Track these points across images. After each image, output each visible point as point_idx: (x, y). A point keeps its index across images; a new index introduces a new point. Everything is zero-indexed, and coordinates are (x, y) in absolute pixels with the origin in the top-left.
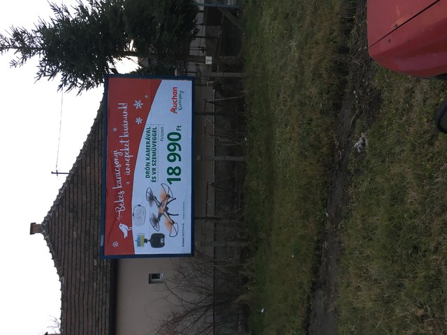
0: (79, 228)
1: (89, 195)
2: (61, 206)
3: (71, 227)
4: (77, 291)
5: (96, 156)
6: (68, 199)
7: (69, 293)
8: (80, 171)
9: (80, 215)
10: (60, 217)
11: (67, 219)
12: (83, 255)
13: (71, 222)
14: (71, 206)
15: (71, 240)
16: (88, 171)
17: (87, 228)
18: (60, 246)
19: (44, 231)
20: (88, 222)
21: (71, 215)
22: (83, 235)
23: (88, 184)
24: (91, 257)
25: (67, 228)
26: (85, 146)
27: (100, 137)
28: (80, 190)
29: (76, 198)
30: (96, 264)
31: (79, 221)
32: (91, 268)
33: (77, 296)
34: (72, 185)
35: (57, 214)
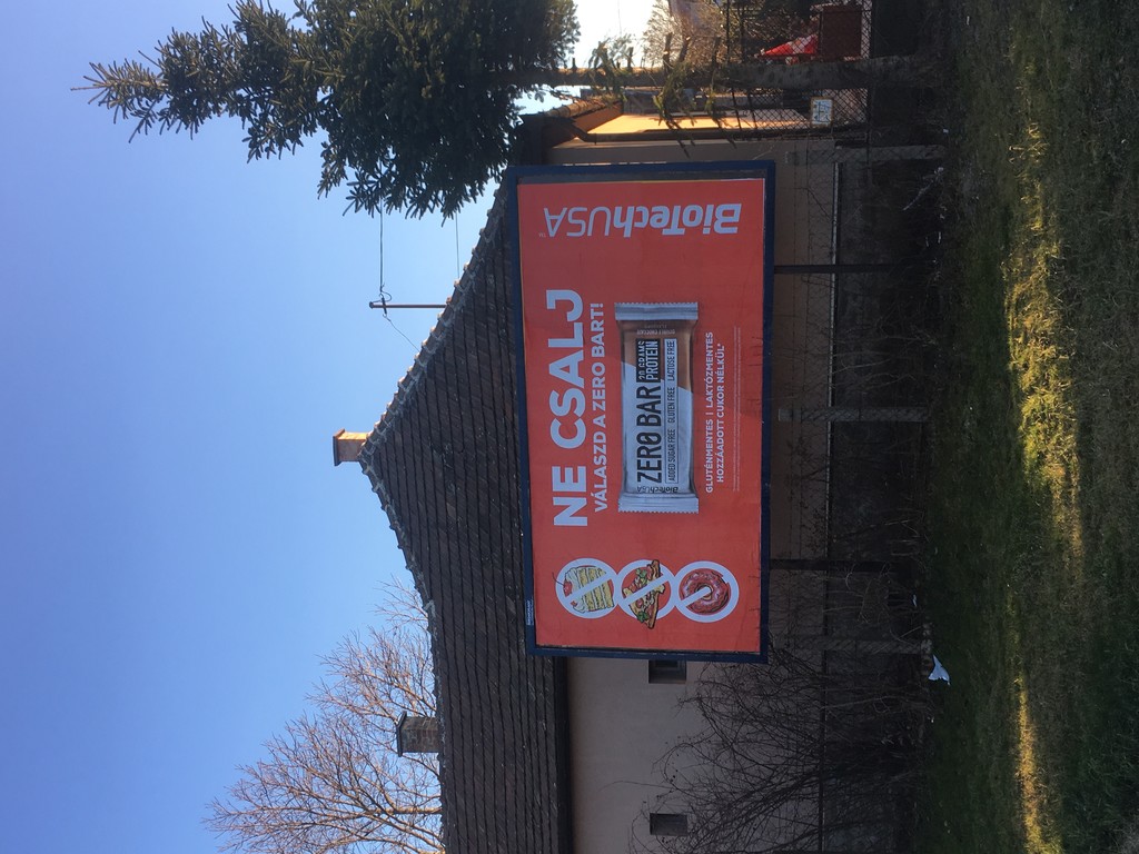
0: (462, 501)
1: (479, 428)
2: (407, 424)
3: (440, 487)
4: (470, 648)
5: (493, 335)
6: (424, 412)
7: (450, 645)
8: (449, 354)
9: (460, 469)
10: (409, 450)
11: (428, 464)
13: (439, 478)
14: (436, 437)
15: (442, 522)
16: (473, 364)
17: (483, 511)
18: (415, 522)
19: (369, 468)
20: (484, 497)
21: (438, 459)
22: (473, 524)
23: (476, 401)
24: (499, 587)
25: (430, 488)
26: (457, 293)
29: (446, 422)
30: (511, 608)
31: (461, 485)
32: (502, 612)
33: (471, 659)
34: (431, 382)
35: (399, 439)
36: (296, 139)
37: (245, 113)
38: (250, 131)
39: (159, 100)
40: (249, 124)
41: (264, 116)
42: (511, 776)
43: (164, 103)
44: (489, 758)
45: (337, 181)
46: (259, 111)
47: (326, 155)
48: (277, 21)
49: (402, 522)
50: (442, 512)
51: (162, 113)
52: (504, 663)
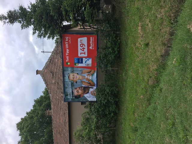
0: (55, 80)
1: (57, 70)
2: (47, 69)
3: (52, 78)
4: (56, 101)
5: (59, 57)
6: (49, 67)
7: (53, 100)
8: (53, 59)
9: (54, 75)
10: (47, 73)
11: (50, 75)
12: (57, 90)
13: (52, 76)
14: (51, 71)
15: (52, 83)
16: (56, 61)
17: (58, 81)
18: (48, 83)
20: (58, 79)
21: (51, 74)
22: (56, 83)
23: (57, 66)
24: (60, 92)
25: (50, 78)
27: (60, 50)
28: (54, 67)
29: (52, 69)
30: (62, 95)
31: (55, 78)
32: (61, 96)
33: (56, 102)
34: (50, 63)
35: (46, 71)
36: (28, 27)
37: (20, 23)
38: (21, 25)
39: (7, 20)
40: (21, 24)
41: (23, 23)
42: (62, 118)
43: (8, 20)
44: (59, 116)
45: (35, 33)
46: (22, 22)
47: (33, 29)
48: (25, 9)
49: (46, 83)
50: (52, 82)
51: (7, 22)
52: (61, 103)
